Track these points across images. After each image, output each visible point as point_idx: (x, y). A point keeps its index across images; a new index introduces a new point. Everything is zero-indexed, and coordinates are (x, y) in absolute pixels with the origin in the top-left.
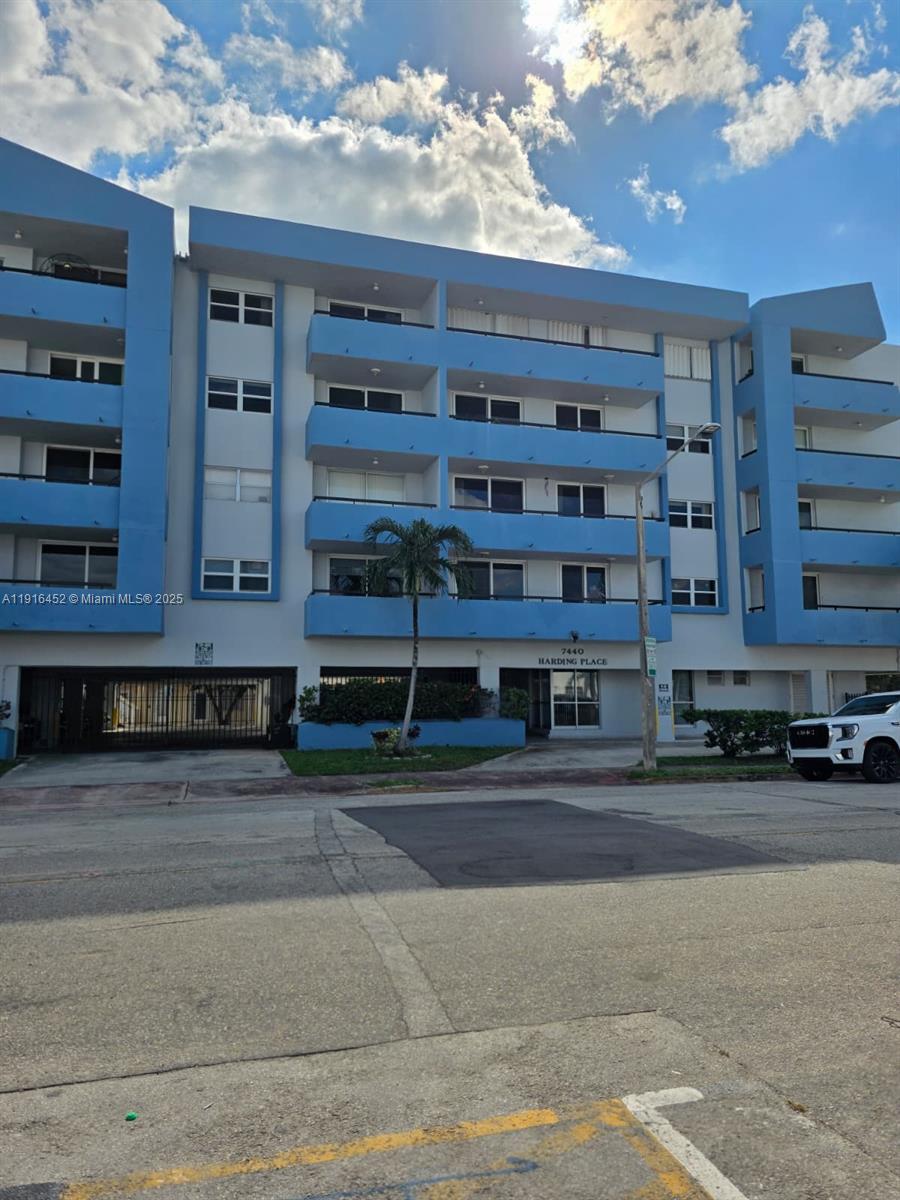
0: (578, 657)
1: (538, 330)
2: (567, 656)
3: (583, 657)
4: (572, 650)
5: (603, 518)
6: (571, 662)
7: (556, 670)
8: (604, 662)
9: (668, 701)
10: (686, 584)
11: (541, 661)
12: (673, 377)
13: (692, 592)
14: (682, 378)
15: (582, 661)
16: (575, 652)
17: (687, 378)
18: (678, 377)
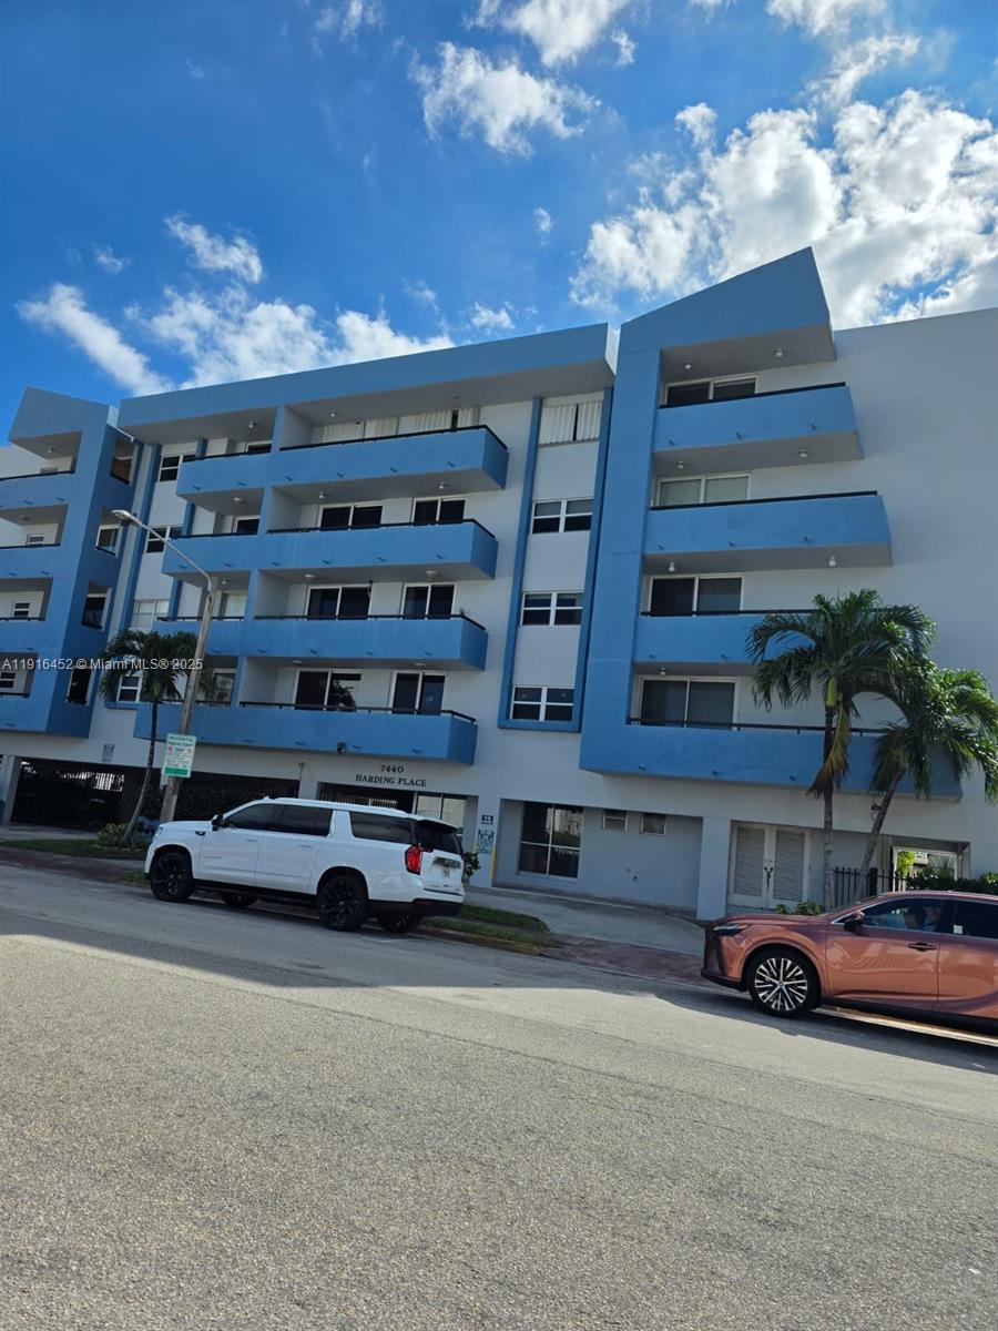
0: (396, 776)
1: (408, 425)
2: (386, 774)
3: (403, 776)
4: (391, 767)
5: (448, 618)
6: (388, 780)
7: (420, 793)
8: (423, 784)
9: (491, 836)
10: (535, 693)
11: (358, 778)
12: (551, 444)
13: (543, 703)
14: (563, 443)
15: (400, 780)
16: (394, 770)
17: (569, 442)
18: (557, 444)
